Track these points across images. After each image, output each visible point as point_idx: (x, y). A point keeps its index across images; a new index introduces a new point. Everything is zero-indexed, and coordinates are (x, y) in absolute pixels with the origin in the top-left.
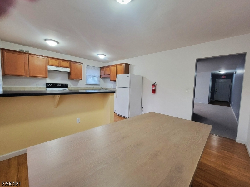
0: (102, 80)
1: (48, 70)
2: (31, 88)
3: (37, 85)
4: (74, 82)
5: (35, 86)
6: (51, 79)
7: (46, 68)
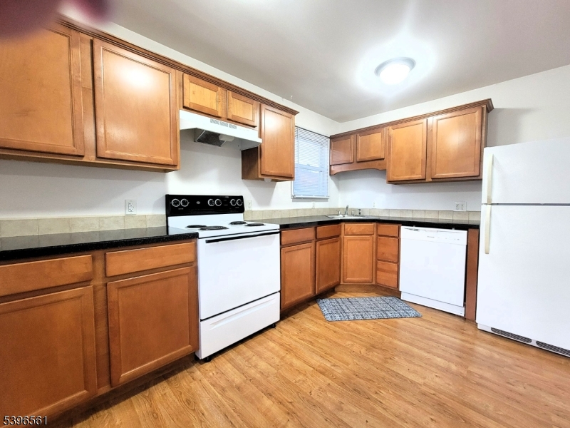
0: (331, 183)
1: (181, 131)
2: (100, 219)
3: (128, 205)
4: (259, 188)
5: (120, 213)
6: (186, 176)
7: (174, 121)
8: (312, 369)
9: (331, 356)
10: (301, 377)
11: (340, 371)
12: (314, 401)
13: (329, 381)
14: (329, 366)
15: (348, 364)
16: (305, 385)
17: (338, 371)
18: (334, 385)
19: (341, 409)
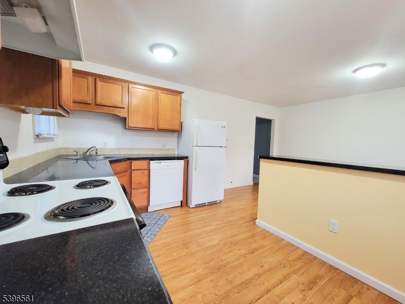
8: (193, 286)
9: (184, 269)
10: (200, 297)
11: (201, 270)
12: (224, 295)
13: (208, 279)
14: (193, 274)
15: (196, 263)
16: (208, 296)
17: (200, 271)
18: (212, 278)
19: (231, 282)
